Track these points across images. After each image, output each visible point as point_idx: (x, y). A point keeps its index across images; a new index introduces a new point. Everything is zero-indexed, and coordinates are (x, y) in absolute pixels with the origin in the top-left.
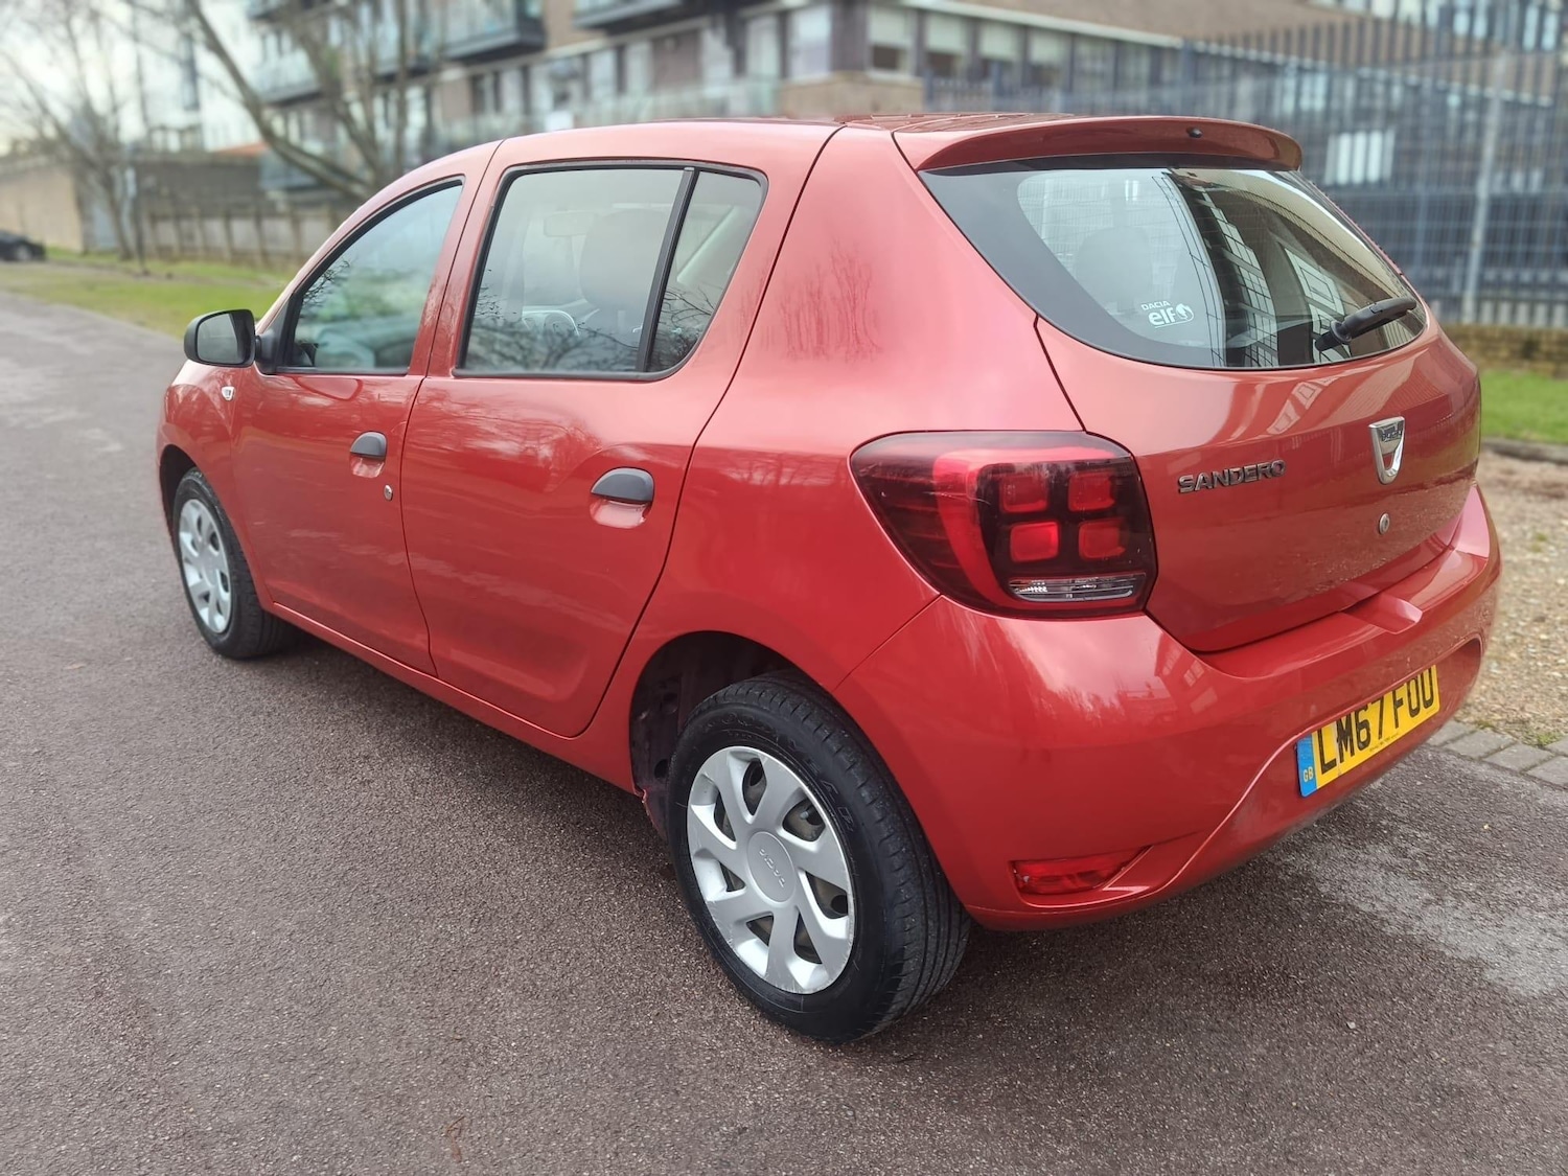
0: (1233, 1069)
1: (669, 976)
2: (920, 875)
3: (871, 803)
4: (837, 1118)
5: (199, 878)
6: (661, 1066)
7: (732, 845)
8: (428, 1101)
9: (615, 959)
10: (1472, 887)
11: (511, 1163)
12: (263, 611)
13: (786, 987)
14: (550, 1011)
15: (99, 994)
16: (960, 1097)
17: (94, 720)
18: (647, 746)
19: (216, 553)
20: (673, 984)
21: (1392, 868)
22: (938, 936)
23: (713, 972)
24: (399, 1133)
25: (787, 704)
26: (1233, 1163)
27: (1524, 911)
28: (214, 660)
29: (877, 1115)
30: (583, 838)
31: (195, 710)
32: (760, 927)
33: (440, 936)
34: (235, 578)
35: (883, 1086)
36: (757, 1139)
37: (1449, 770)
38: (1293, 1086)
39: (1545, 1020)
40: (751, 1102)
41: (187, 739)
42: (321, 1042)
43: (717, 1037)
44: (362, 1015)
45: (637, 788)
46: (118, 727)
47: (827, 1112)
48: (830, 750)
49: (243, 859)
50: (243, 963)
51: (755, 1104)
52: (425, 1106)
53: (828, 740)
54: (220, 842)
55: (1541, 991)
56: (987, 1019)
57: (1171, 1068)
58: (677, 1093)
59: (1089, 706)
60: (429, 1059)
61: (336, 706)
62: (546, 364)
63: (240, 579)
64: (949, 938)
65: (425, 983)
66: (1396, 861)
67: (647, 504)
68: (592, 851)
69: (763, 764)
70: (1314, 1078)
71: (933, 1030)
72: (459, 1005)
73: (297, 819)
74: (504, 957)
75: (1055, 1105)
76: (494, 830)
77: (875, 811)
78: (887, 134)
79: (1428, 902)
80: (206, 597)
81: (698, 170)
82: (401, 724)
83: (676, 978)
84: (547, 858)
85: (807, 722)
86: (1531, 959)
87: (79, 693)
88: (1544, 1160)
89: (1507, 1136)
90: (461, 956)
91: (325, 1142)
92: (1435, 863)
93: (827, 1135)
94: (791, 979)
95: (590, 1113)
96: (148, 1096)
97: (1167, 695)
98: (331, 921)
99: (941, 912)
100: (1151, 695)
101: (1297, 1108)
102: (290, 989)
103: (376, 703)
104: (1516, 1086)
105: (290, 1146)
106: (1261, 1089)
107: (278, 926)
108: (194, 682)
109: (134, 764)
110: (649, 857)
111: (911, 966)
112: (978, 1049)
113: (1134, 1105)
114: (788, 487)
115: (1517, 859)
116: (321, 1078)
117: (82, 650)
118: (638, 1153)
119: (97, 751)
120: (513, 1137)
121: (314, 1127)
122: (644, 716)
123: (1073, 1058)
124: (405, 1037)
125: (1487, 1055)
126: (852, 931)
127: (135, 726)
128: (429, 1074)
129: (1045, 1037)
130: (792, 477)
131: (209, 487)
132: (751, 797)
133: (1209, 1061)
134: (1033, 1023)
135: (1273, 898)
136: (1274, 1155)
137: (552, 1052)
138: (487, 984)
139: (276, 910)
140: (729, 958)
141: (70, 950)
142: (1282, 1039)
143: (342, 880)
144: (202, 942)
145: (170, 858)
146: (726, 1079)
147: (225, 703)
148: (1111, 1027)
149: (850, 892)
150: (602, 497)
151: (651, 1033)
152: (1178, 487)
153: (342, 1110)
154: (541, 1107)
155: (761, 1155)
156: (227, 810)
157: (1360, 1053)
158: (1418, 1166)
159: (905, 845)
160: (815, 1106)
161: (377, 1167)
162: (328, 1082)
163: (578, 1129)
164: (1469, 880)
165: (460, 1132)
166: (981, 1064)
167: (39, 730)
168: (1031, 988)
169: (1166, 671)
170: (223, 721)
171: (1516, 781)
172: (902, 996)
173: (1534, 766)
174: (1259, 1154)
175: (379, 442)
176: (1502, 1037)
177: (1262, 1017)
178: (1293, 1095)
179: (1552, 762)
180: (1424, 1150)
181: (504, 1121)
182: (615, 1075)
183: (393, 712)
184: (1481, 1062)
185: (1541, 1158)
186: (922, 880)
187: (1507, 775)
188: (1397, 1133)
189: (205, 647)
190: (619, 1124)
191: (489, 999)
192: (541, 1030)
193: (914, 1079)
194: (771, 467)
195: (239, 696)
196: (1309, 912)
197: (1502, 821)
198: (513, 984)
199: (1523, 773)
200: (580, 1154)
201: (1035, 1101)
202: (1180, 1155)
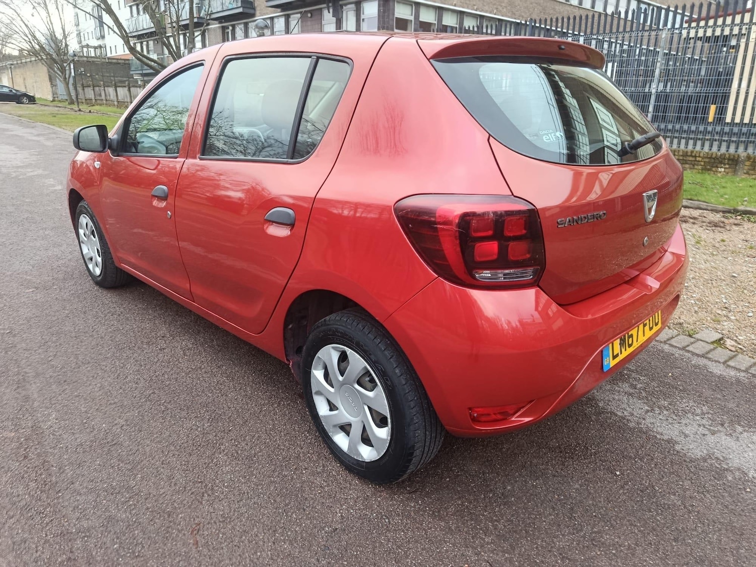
0: (565, 496)
1: (301, 449)
2: (423, 410)
3: (401, 376)
4: (381, 523)
5: (80, 397)
6: (297, 496)
7: (332, 390)
8: (183, 515)
9: (276, 440)
10: (666, 403)
11: (222, 548)
12: (117, 267)
13: (357, 457)
14: (244, 467)
15: (25, 457)
16: (439, 512)
17: (37, 317)
18: (292, 340)
19: (94, 239)
20: (303, 453)
21: (631, 394)
22: (431, 438)
23: (322, 446)
24: (168, 532)
25: (360, 326)
26: (567, 545)
27: (689, 415)
28: (95, 288)
29: (400, 521)
30: (263, 378)
31: (85, 313)
32: (345, 428)
33: (194, 427)
34: (103, 251)
35: (402, 506)
36: (342, 534)
37: (652, 347)
38: (593, 505)
39: (704, 470)
40: (339, 515)
41: (80, 326)
42: (133, 483)
43: (324, 480)
44: (153, 469)
45: (287, 360)
46: (48, 321)
47: (376, 520)
48: (381, 349)
49: (102, 388)
50: (98, 441)
51: (341, 516)
52: (181, 517)
53: (380, 345)
54: (91, 378)
55: (701, 455)
56: (451, 470)
57: (536, 496)
58: (304, 510)
59: (505, 326)
60: (185, 492)
61: (150, 312)
62: (254, 155)
63: (105, 252)
64: (436, 439)
65: (185, 452)
66: (632, 391)
67: (292, 226)
68: (267, 385)
69: (348, 354)
70: (602, 500)
71: (426, 477)
72: (201, 464)
73: (129, 367)
74: (223, 438)
75: (483, 515)
76: (221, 374)
77: (403, 380)
78: (414, 41)
79: (647, 411)
80: (91, 259)
81: (318, 58)
82: (180, 321)
83: (305, 450)
84: (246, 388)
85: (370, 335)
86: (695, 439)
87: (31, 303)
88: (710, 543)
89: (693, 530)
90: (203, 438)
91: (131, 538)
92: (649, 392)
93: (376, 532)
94: (359, 454)
95: (262, 521)
96: (45, 513)
97: (540, 320)
98: (141, 420)
99: (433, 427)
100: (534, 321)
101: (595, 516)
102: (119, 455)
103: (169, 310)
104: (694, 504)
105: (114, 540)
106: (579, 507)
107: (116, 422)
108: (85, 298)
109: (54, 339)
110: (293, 387)
111: (417, 453)
112: (447, 487)
113: (520, 515)
114: (360, 217)
115: (684, 390)
116: (131, 503)
117: (34, 282)
118: (285, 543)
119: (37, 332)
120: (223, 534)
121: (126, 529)
122: (290, 326)
123: (491, 491)
124: (173, 480)
125: (680, 488)
126: (390, 435)
127: (56, 320)
128: (184, 500)
129: (478, 480)
130: (362, 213)
131: (90, 209)
132: (342, 368)
133: (554, 491)
134: (472, 473)
135: (578, 409)
136: (587, 541)
137: (244, 488)
138: (214, 452)
139: (115, 414)
140: (330, 442)
141: (13, 434)
142: (586, 480)
143: (148, 399)
144: (79, 430)
145: (67, 387)
146: (328, 502)
147: (99, 309)
148: (508, 475)
149: (389, 417)
150: (270, 221)
151: (292, 478)
152: (557, 225)
153: (140, 520)
154: (238, 518)
155: (344, 543)
156: (96, 362)
157: (622, 487)
158: (653, 547)
159: (416, 396)
160: (370, 516)
161: (156, 551)
162: (135, 505)
163: (256, 530)
164: (665, 400)
165: (198, 532)
166: (448, 494)
167: (10, 322)
168: (471, 454)
169: (540, 309)
170: (97, 318)
171: (681, 352)
172: (413, 466)
173: (688, 346)
174: (580, 540)
175: (164, 190)
176: (686, 479)
177: (577, 469)
178: (593, 509)
179: (695, 344)
180: (655, 538)
181: (220, 525)
182: (275, 501)
183: (177, 315)
184: (677, 492)
185: (709, 541)
186: (424, 412)
187: (677, 350)
188: (642, 529)
189: (91, 282)
190: (276, 527)
191: (215, 460)
192: (240, 477)
193: (417, 503)
194: (353, 208)
195: (106, 306)
196: (595, 416)
197: (677, 372)
198: (227, 453)
199: (684, 349)
200: (256, 543)
201: (474, 514)
202: (542, 541)
